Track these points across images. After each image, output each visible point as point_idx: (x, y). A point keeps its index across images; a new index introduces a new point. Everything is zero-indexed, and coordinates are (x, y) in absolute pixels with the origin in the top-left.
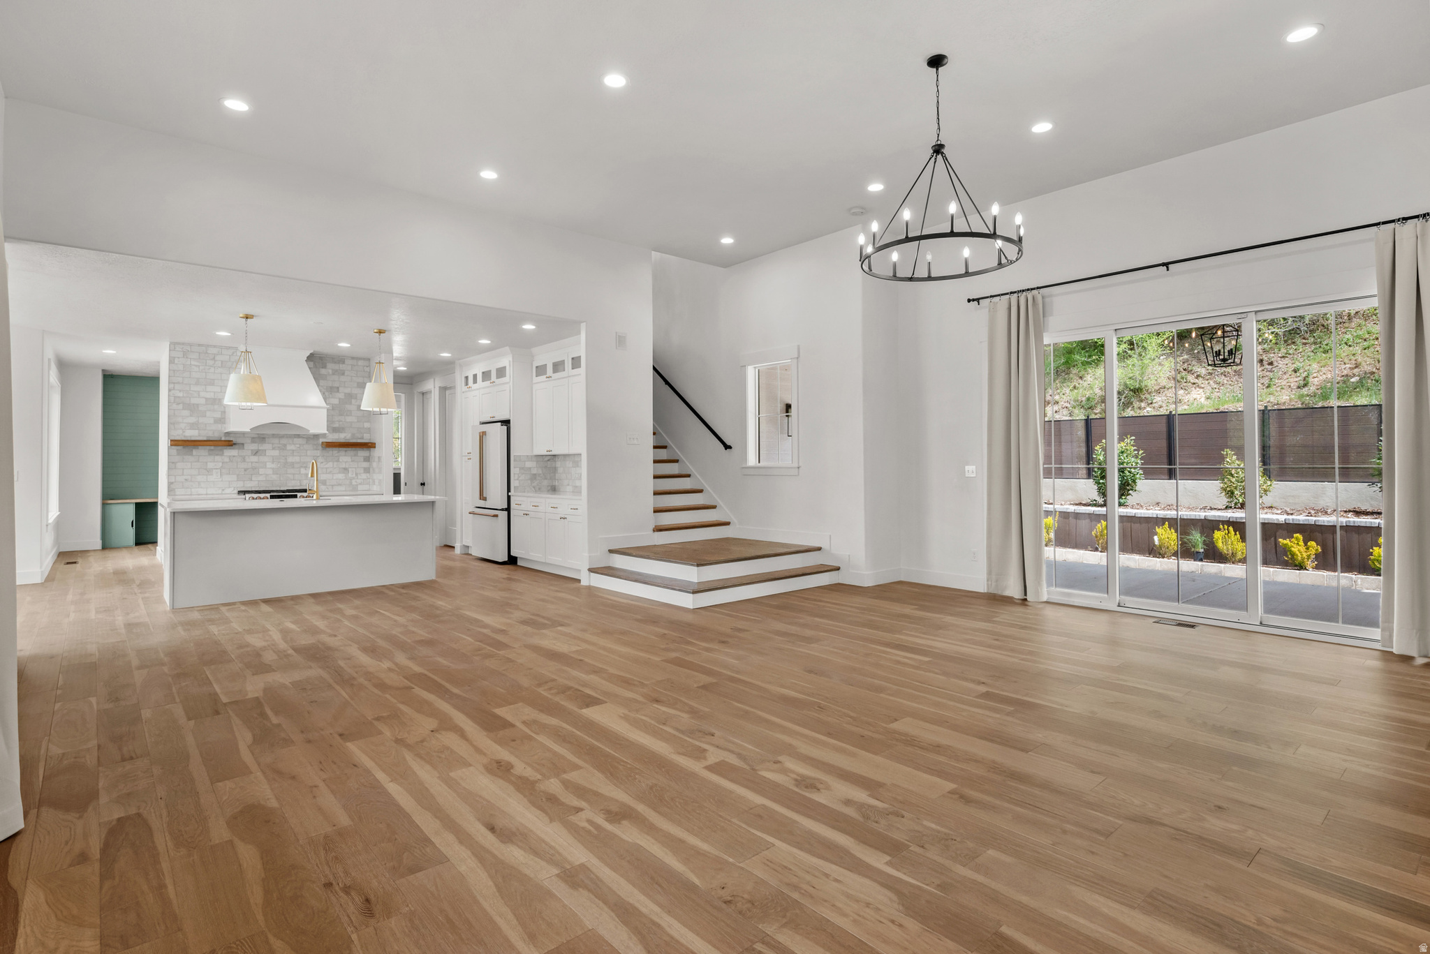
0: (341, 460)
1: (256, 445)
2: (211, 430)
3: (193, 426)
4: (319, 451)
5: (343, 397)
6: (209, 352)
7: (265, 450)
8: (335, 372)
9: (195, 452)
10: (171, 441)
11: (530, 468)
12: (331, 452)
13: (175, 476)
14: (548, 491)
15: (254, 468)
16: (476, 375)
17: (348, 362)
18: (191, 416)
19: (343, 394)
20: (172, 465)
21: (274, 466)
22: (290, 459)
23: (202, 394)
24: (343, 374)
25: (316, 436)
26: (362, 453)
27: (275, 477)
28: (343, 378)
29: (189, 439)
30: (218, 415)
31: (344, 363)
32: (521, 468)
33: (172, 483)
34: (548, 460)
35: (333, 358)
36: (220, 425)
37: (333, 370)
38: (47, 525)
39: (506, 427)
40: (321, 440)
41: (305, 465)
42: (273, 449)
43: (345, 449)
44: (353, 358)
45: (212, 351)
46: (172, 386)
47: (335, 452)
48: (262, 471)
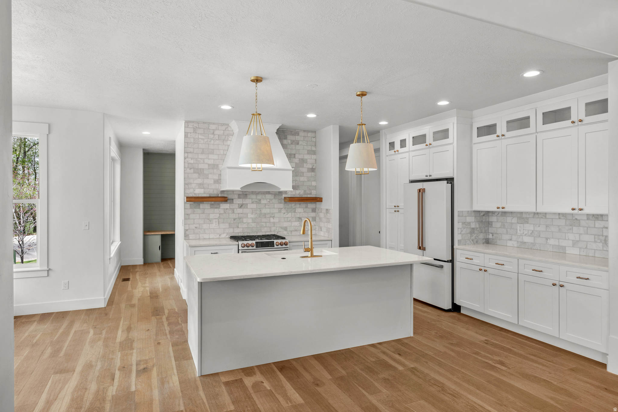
0: (296, 211)
1: (241, 200)
2: (212, 190)
3: (201, 185)
4: (282, 204)
5: (298, 162)
6: (210, 128)
7: (247, 204)
8: (293, 142)
9: (202, 206)
10: (187, 198)
11: (470, 223)
12: (290, 205)
13: (189, 224)
14: (483, 243)
15: (240, 218)
16: (405, 140)
17: (302, 134)
18: (199, 178)
19: (298, 159)
20: (187, 216)
21: (253, 216)
22: (264, 211)
23: (206, 161)
24: (298, 144)
25: (281, 193)
26: (311, 205)
27: (253, 225)
28: (298, 147)
29: (198, 196)
30: (216, 177)
31: (298, 135)
32: (463, 223)
33: (187, 230)
34: (484, 215)
35: (291, 132)
36: (217, 185)
37: (291, 140)
38: (110, 259)
39: (450, 185)
40: (284, 196)
41: (273, 215)
42: (253, 203)
43: (299, 203)
44: (304, 131)
45: (213, 127)
46: (186, 155)
47: (293, 205)
48: (245, 220)
